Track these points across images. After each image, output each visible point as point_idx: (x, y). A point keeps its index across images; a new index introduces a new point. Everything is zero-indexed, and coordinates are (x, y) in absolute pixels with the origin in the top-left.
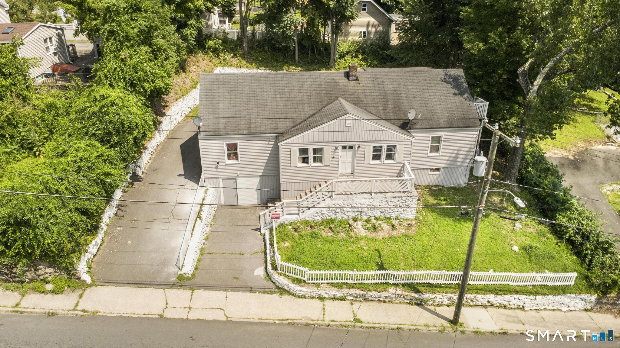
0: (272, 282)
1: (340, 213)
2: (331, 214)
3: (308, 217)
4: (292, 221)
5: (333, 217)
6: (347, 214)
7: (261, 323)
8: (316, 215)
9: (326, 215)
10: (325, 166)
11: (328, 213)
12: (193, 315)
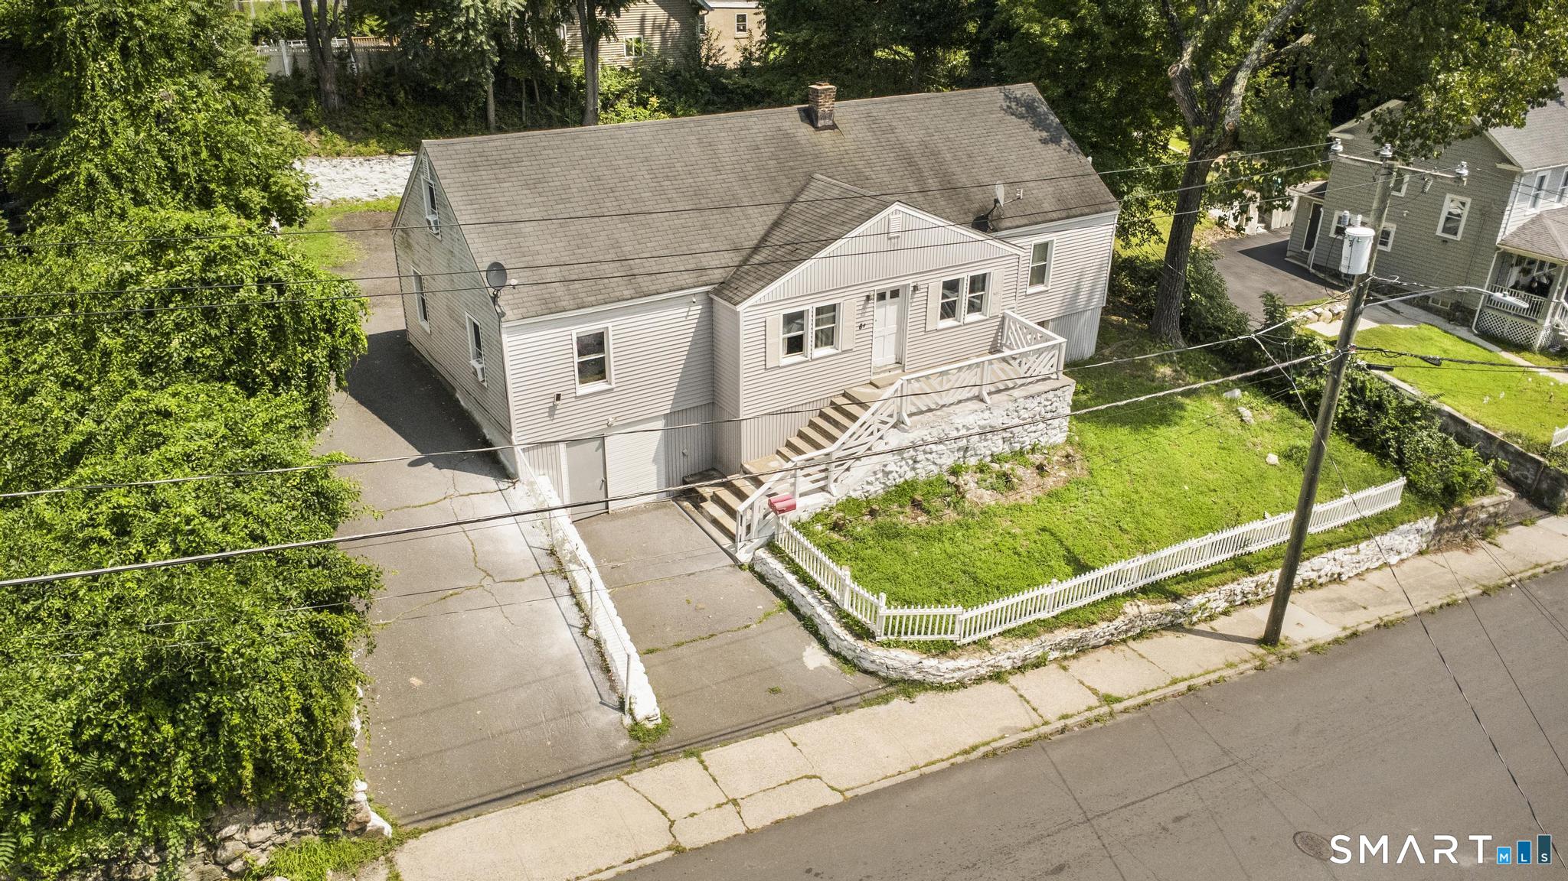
0: (866, 672)
1: (924, 463)
2: (906, 468)
3: (855, 490)
4: (819, 511)
5: (910, 475)
6: (938, 461)
7: (923, 777)
8: (873, 479)
9: (894, 474)
10: (844, 352)
11: (898, 469)
12: (758, 816)
